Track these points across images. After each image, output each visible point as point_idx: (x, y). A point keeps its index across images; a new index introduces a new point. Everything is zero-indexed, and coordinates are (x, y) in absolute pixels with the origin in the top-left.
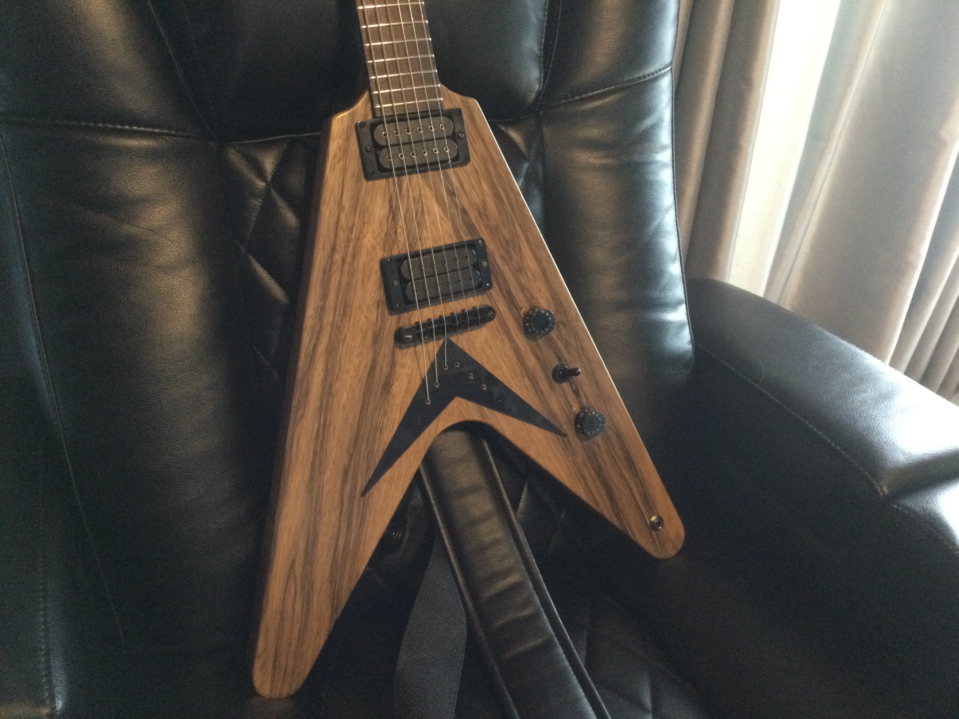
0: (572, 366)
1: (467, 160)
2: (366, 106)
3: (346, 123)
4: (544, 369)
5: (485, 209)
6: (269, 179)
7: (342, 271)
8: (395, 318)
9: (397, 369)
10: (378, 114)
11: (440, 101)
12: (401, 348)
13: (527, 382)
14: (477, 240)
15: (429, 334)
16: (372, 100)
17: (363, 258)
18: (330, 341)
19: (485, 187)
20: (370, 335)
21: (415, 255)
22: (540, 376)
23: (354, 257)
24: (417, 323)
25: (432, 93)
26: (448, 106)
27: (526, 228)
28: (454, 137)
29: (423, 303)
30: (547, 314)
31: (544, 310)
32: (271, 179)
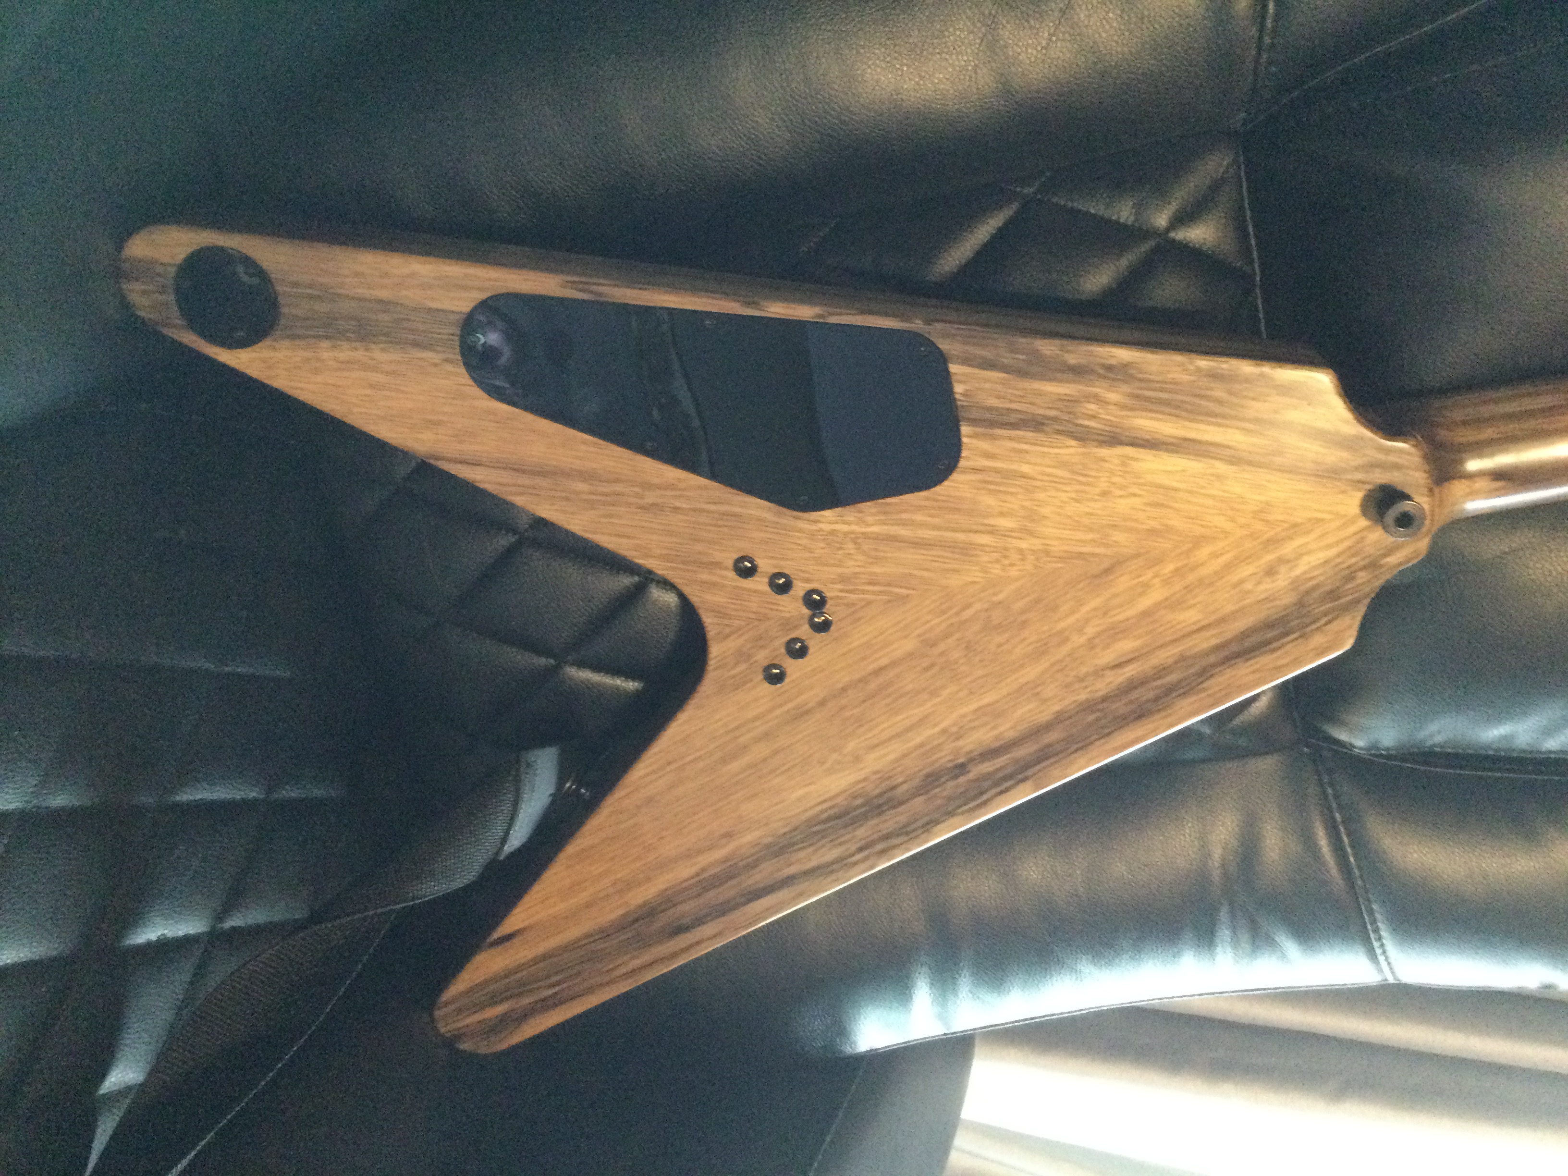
6: (1172, 235)
32: (1174, 240)
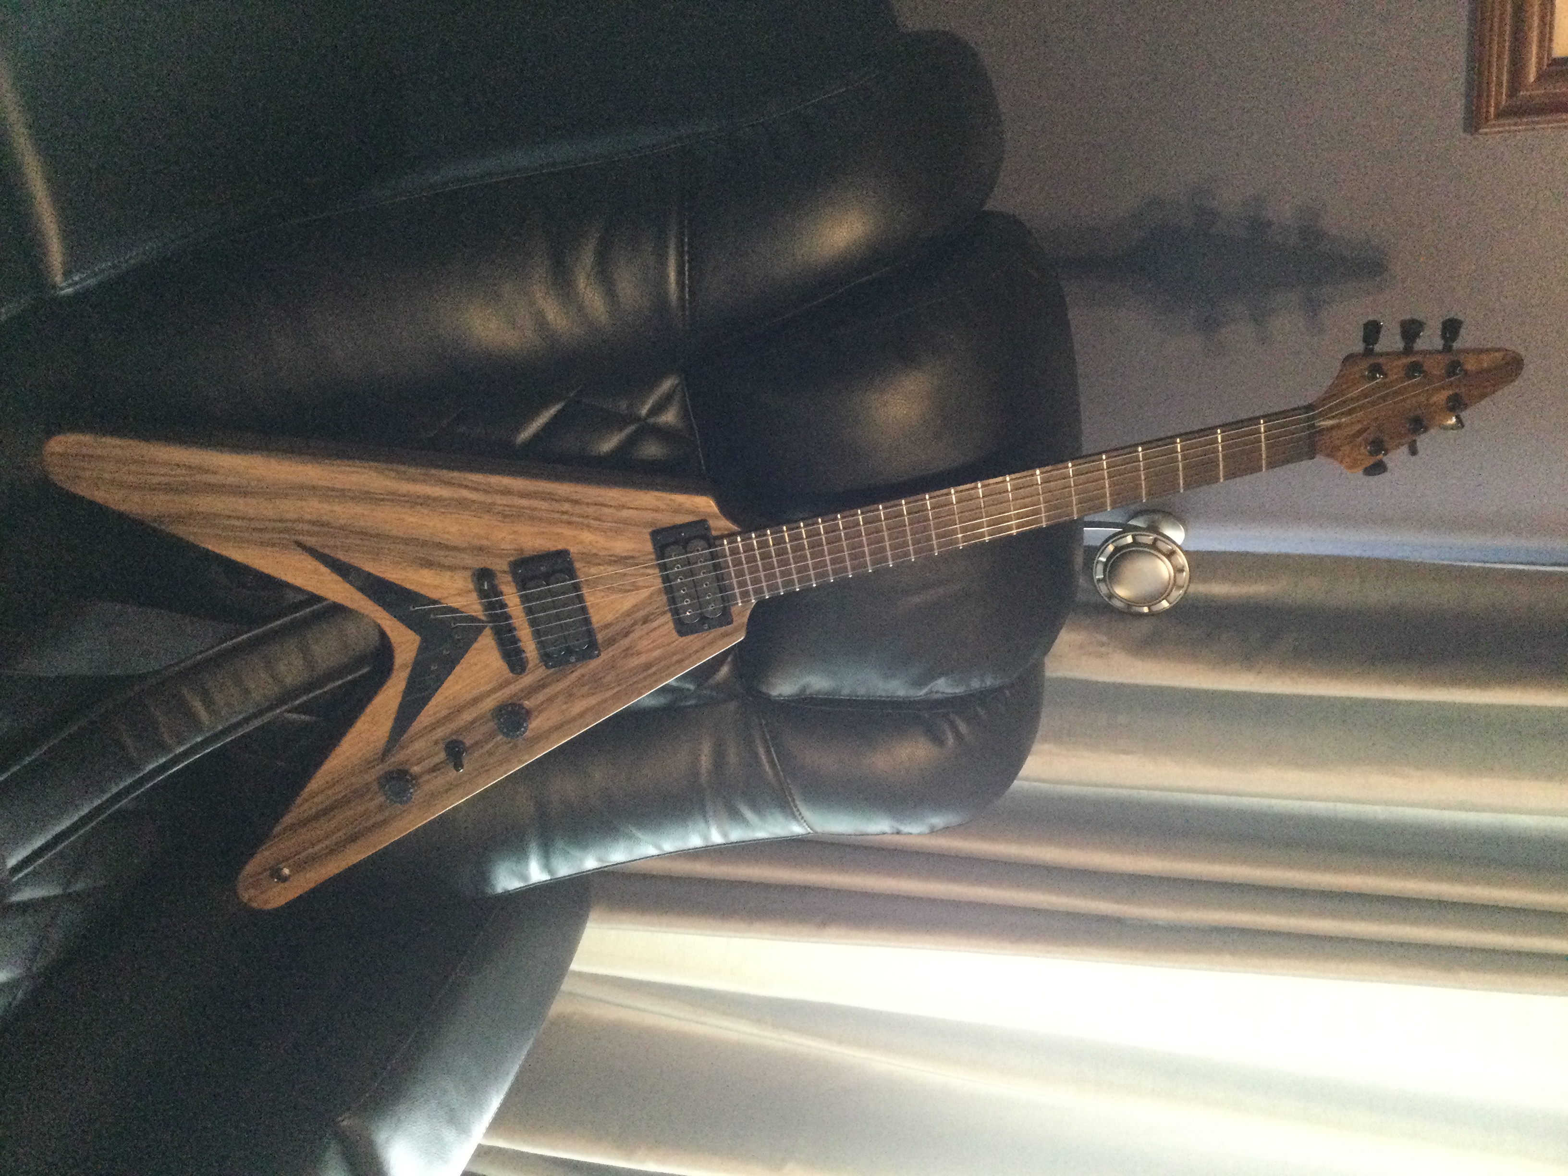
0: (465, 762)
1: (681, 633)
2: (726, 529)
3: (708, 510)
4: (458, 731)
5: (632, 655)
6: (650, 420)
7: (553, 511)
8: (506, 568)
9: (449, 573)
10: (718, 542)
11: (737, 604)
12: (474, 574)
13: (445, 712)
14: (597, 648)
15: (489, 607)
16: (731, 536)
17: (568, 532)
18: (474, 501)
19: (657, 653)
20: (485, 542)
21: (576, 587)
22: (452, 726)
23: (570, 523)
24: (501, 594)
25: (745, 595)
26: (734, 610)
27: (617, 698)
28: (703, 619)
29: (525, 599)
30: (523, 729)
31: (527, 726)
32: (650, 423)
